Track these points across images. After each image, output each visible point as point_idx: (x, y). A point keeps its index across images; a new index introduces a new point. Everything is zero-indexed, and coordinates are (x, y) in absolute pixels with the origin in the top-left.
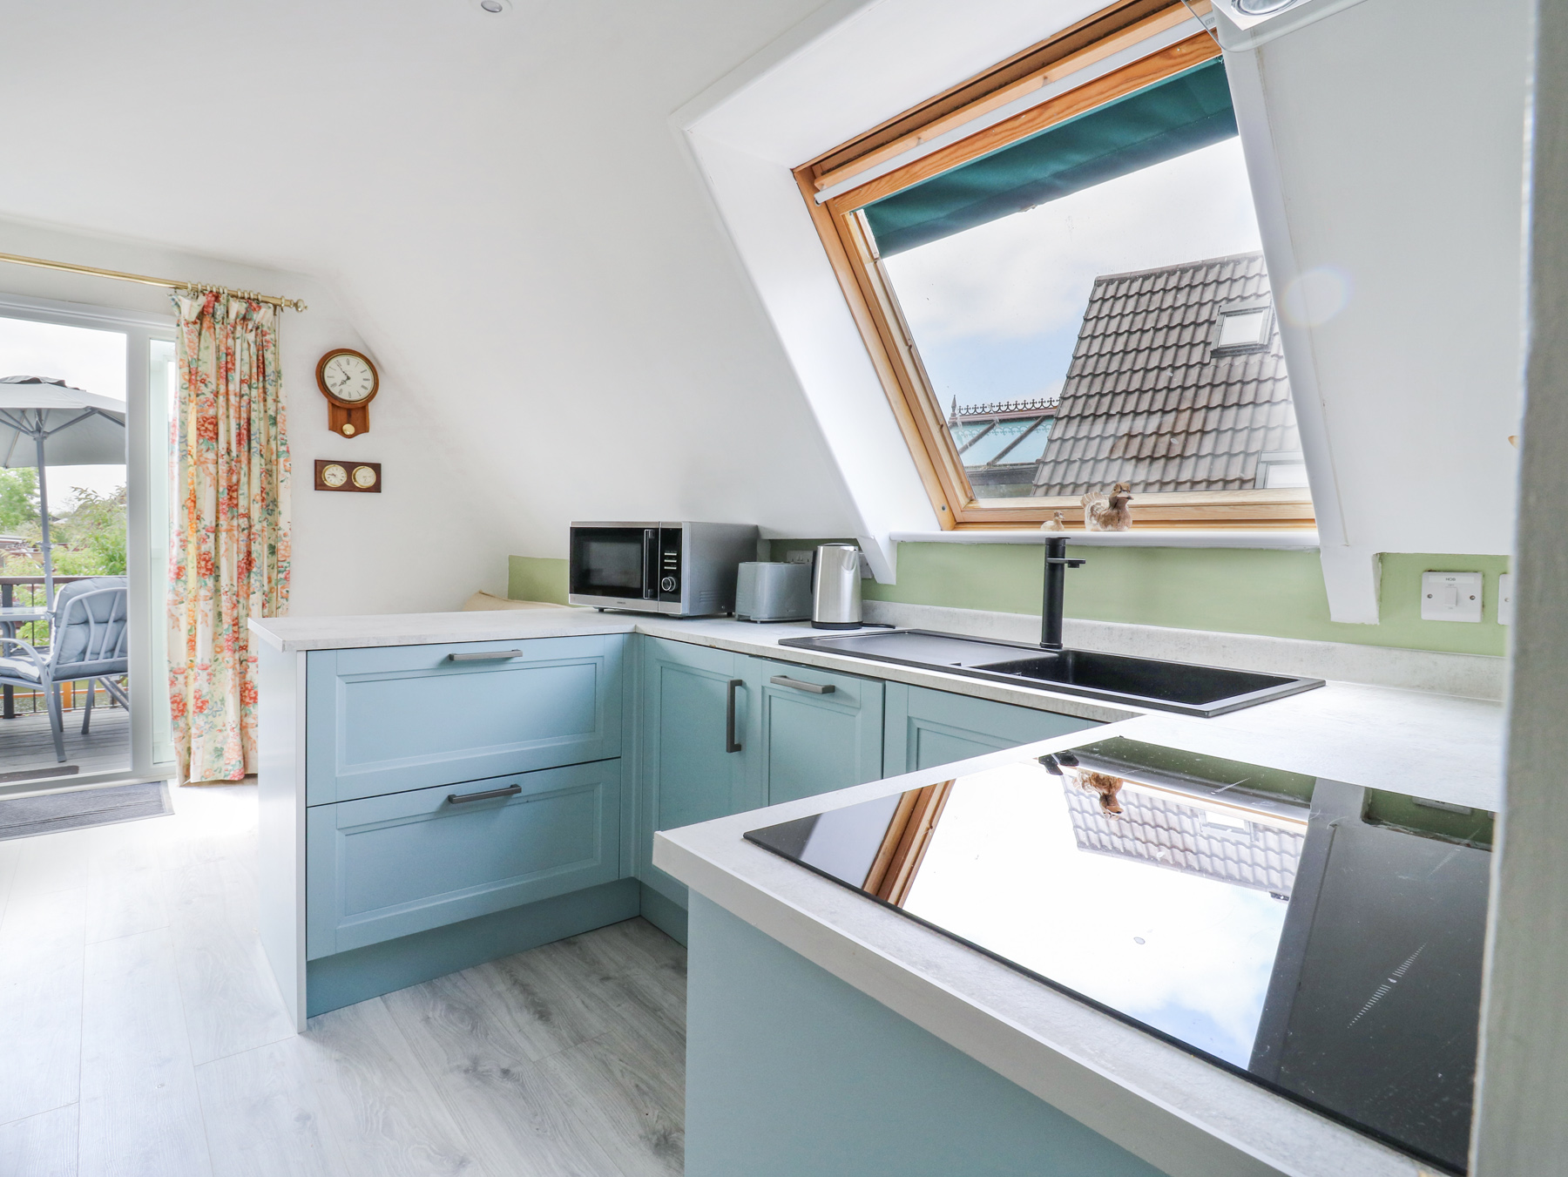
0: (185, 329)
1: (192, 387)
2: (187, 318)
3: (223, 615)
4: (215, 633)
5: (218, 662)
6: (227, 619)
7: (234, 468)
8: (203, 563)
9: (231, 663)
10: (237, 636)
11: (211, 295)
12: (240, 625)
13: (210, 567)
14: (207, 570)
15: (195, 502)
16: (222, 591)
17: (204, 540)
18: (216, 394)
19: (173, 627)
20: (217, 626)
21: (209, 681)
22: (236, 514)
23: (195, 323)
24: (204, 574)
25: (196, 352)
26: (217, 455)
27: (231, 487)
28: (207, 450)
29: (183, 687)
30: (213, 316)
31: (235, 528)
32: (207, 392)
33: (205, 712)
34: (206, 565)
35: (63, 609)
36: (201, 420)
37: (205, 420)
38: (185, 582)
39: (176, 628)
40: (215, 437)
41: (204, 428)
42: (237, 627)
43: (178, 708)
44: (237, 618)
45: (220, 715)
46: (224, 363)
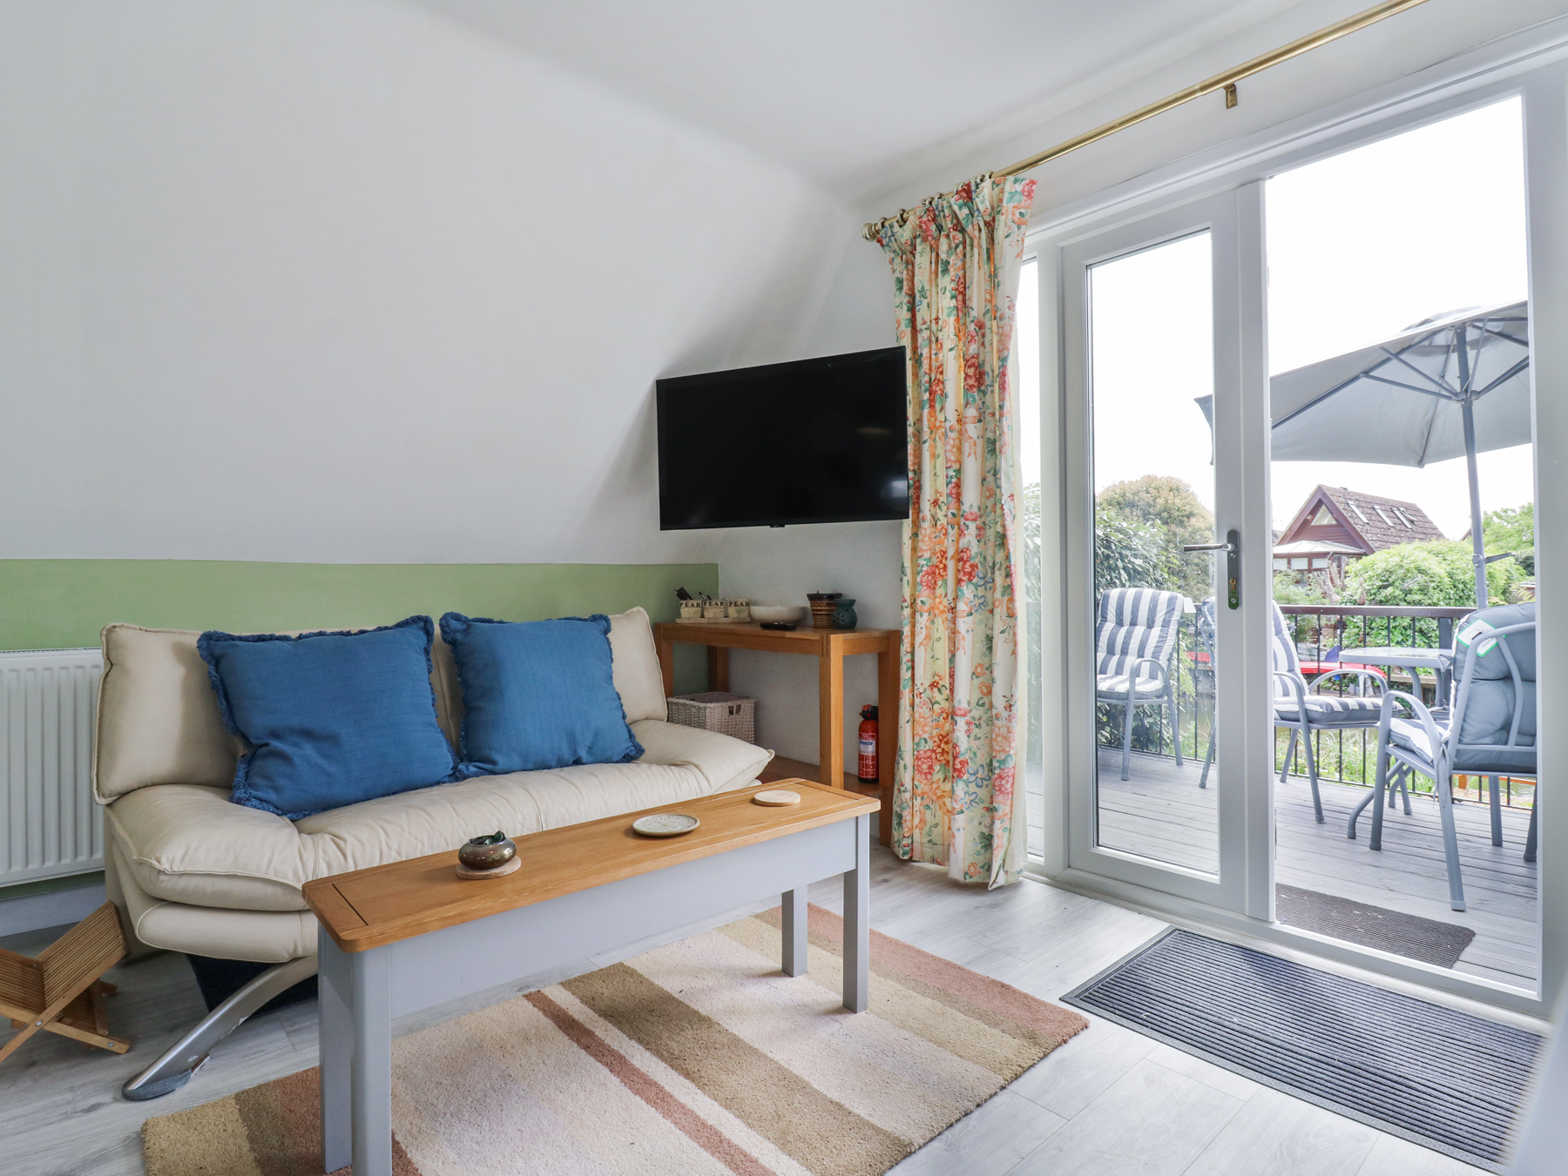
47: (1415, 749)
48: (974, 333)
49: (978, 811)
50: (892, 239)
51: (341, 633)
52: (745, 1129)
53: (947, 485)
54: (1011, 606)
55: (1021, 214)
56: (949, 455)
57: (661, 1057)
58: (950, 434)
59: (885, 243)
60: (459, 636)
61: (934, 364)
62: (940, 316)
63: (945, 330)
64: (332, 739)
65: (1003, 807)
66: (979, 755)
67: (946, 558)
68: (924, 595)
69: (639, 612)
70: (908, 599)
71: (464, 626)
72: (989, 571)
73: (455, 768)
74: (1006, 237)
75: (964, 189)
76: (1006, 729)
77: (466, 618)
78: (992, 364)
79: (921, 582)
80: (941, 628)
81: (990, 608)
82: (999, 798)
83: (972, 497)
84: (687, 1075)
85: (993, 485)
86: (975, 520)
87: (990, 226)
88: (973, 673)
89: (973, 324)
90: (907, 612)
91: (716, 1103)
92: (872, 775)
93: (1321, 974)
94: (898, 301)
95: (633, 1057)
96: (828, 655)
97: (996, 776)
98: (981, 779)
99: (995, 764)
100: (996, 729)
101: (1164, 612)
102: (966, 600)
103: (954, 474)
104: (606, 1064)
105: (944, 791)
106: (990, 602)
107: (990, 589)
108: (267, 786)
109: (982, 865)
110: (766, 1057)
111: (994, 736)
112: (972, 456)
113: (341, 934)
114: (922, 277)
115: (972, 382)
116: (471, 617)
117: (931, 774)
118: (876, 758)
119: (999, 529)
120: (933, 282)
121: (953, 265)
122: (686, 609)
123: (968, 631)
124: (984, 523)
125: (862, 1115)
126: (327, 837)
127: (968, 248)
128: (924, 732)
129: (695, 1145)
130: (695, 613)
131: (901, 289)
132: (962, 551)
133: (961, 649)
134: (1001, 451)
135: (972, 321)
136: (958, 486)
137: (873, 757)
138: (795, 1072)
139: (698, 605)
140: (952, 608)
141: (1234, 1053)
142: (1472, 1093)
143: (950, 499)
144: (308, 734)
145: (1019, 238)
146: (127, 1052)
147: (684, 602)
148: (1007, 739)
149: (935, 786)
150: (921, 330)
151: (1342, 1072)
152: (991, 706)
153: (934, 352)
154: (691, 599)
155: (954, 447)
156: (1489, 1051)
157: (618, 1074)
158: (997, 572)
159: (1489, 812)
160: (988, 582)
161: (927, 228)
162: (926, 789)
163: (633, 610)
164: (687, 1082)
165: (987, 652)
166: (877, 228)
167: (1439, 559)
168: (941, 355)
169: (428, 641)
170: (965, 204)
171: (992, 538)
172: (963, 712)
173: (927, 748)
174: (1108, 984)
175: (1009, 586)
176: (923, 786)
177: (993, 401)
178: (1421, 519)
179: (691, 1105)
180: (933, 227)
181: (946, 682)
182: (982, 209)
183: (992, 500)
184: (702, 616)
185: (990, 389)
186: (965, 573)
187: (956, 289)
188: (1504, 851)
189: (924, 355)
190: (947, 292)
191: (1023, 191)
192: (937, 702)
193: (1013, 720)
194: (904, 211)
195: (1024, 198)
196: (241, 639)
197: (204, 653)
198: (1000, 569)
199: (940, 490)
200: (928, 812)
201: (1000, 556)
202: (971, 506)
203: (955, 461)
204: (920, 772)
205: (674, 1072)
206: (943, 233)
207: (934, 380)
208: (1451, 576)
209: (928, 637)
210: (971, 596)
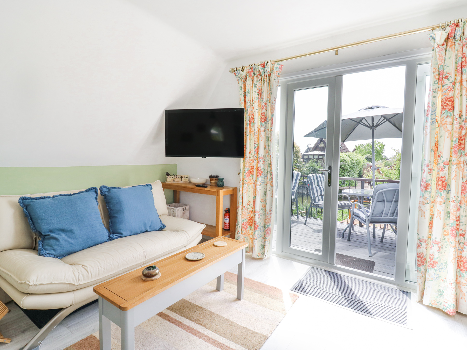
0: (437, 50)
1: (440, 82)
2: (438, 43)
3: (451, 214)
4: (444, 224)
5: (445, 241)
6: (453, 217)
7: (463, 126)
8: (440, 183)
9: (454, 245)
10: (458, 227)
11: (453, 25)
12: (461, 221)
13: (444, 185)
14: (443, 186)
15: (437, 148)
16: (451, 200)
17: (442, 169)
18: (454, 84)
19: (422, 216)
20: (446, 219)
21: (439, 251)
22: (463, 154)
23: (443, 44)
24: (441, 189)
25: (443, 61)
26: (453, 119)
27: (461, 138)
28: (447, 117)
29: (425, 250)
30: (454, 38)
31: (462, 162)
32: (448, 83)
33: (435, 268)
34: (442, 184)
35: (375, 195)
36: (444, 100)
37: (447, 99)
38: (430, 192)
39: (423, 217)
40: (452, 108)
41: (446, 104)
42: (458, 222)
43: (421, 260)
44: (459, 217)
45: (443, 271)
46: (460, 63)
47: (360, 217)
48: (264, 106)
49: (261, 239)
50: (239, 74)
51: (68, 195)
52: (223, 338)
53: (254, 148)
54: (272, 183)
55: (278, 74)
56: (255, 140)
57: (192, 320)
58: (256, 134)
59: (236, 75)
60: (106, 193)
61: (251, 113)
62: (253, 99)
63: (255, 104)
64: (71, 231)
65: (268, 238)
66: (261, 224)
67: (253, 169)
68: (246, 179)
69: (158, 182)
70: (242, 180)
71: (108, 190)
72: (266, 173)
73: (109, 236)
74: (274, 80)
75: (263, 64)
76: (270, 217)
77: (108, 187)
78: (269, 116)
79: (246, 175)
80: (251, 188)
81: (266, 184)
82: (267, 235)
83: (262, 152)
84: (201, 325)
85: (268, 149)
86: (262, 159)
87: (270, 76)
88: (261, 201)
89: (264, 104)
90: (241, 183)
91: (213, 332)
92: (228, 228)
93: (347, 277)
94: (240, 93)
95: (184, 321)
96: (219, 196)
97: (266, 229)
98: (262, 230)
99: (266, 226)
100: (267, 217)
101: (296, 177)
102: (259, 181)
103: (256, 145)
104: (177, 325)
105: (250, 233)
106: (266, 182)
107: (266, 178)
108: (51, 249)
109: (261, 253)
110: (221, 316)
111: (266, 219)
112: (262, 141)
113: (121, 305)
114: (248, 87)
115: (263, 120)
116: (109, 187)
117: (247, 228)
118: (229, 223)
119: (269, 162)
120: (251, 89)
121: (258, 85)
122: (169, 179)
123: (259, 190)
124: (265, 160)
125: (253, 330)
126: (80, 266)
127: (263, 81)
128: (245, 217)
129: (212, 345)
130: (172, 180)
131: (241, 89)
132: (259, 168)
133: (258, 195)
134: (271, 141)
135: (264, 103)
136: (258, 149)
137: (228, 223)
138: (231, 320)
139: (173, 177)
140: (255, 183)
141: (333, 300)
142: (385, 305)
143: (255, 152)
144: (63, 230)
145: (278, 81)
146: (11, 342)
147: (168, 176)
148: (270, 219)
149: (248, 232)
150: (248, 103)
151: (358, 303)
152: (265, 210)
153: (251, 109)
154: (170, 176)
155: (257, 138)
156: (386, 294)
157: (181, 327)
158: (268, 174)
159: (373, 229)
160: (266, 177)
161: (251, 73)
162: (245, 232)
163: (157, 181)
164: (202, 327)
165: (265, 196)
166: (234, 70)
167: (349, 157)
168: (253, 111)
169: (96, 195)
170: (262, 68)
171: (267, 164)
172: (258, 212)
173: (246, 221)
174: (300, 285)
175: (271, 178)
176: (244, 232)
177: (269, 126)
178: (344, 146)
179: (206, 334)
180: (252, 73)
181: (252, 203)
182: (268, 70)
183: (267, 154)
184: (174, 181)
185: (268, 123)
186: (259, 174)
187: (259, 93)
188: (376, 240)
189: (248, 110)
190: (256, 93)
191: (279, 67)
192: (249, 209)
193: (271, 214)
194: (243, 66)
195: (279, 69)
196: (34, 199)
197: (22, 204)
198: (269, 173)
199: (252, 149)
200: (246, 239)
201: (269, 170)
202: (262, 155)
203: (257, 142)
204: (244, 228)
205: (197, 325)
206: (255, 75)
207: (251, 118)
208: (351, 161)
209: (247, 191)
210: (261, 180)
